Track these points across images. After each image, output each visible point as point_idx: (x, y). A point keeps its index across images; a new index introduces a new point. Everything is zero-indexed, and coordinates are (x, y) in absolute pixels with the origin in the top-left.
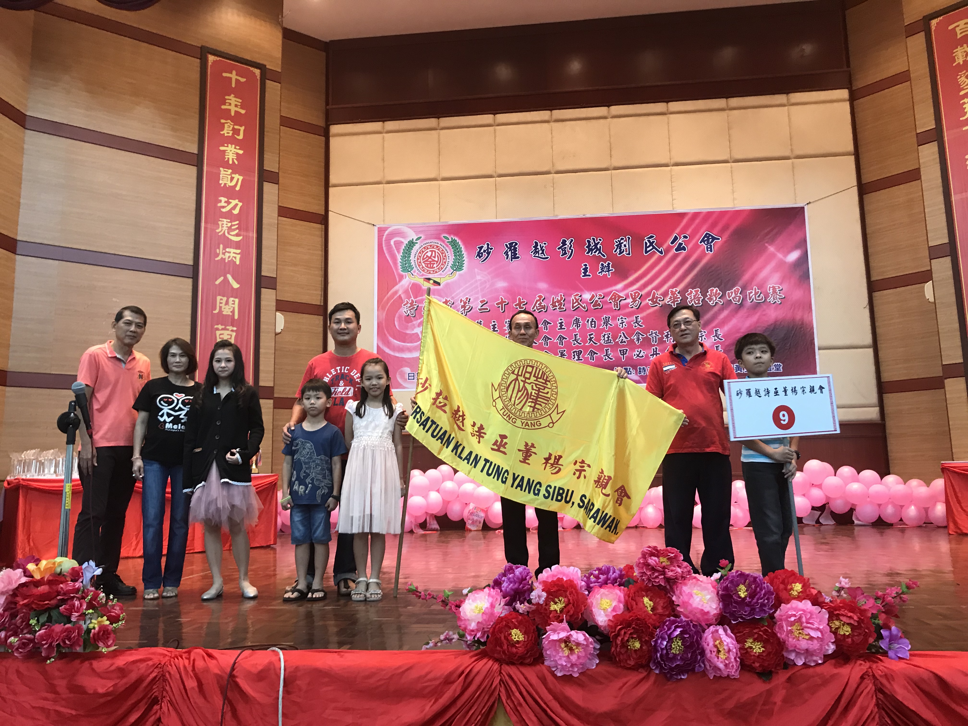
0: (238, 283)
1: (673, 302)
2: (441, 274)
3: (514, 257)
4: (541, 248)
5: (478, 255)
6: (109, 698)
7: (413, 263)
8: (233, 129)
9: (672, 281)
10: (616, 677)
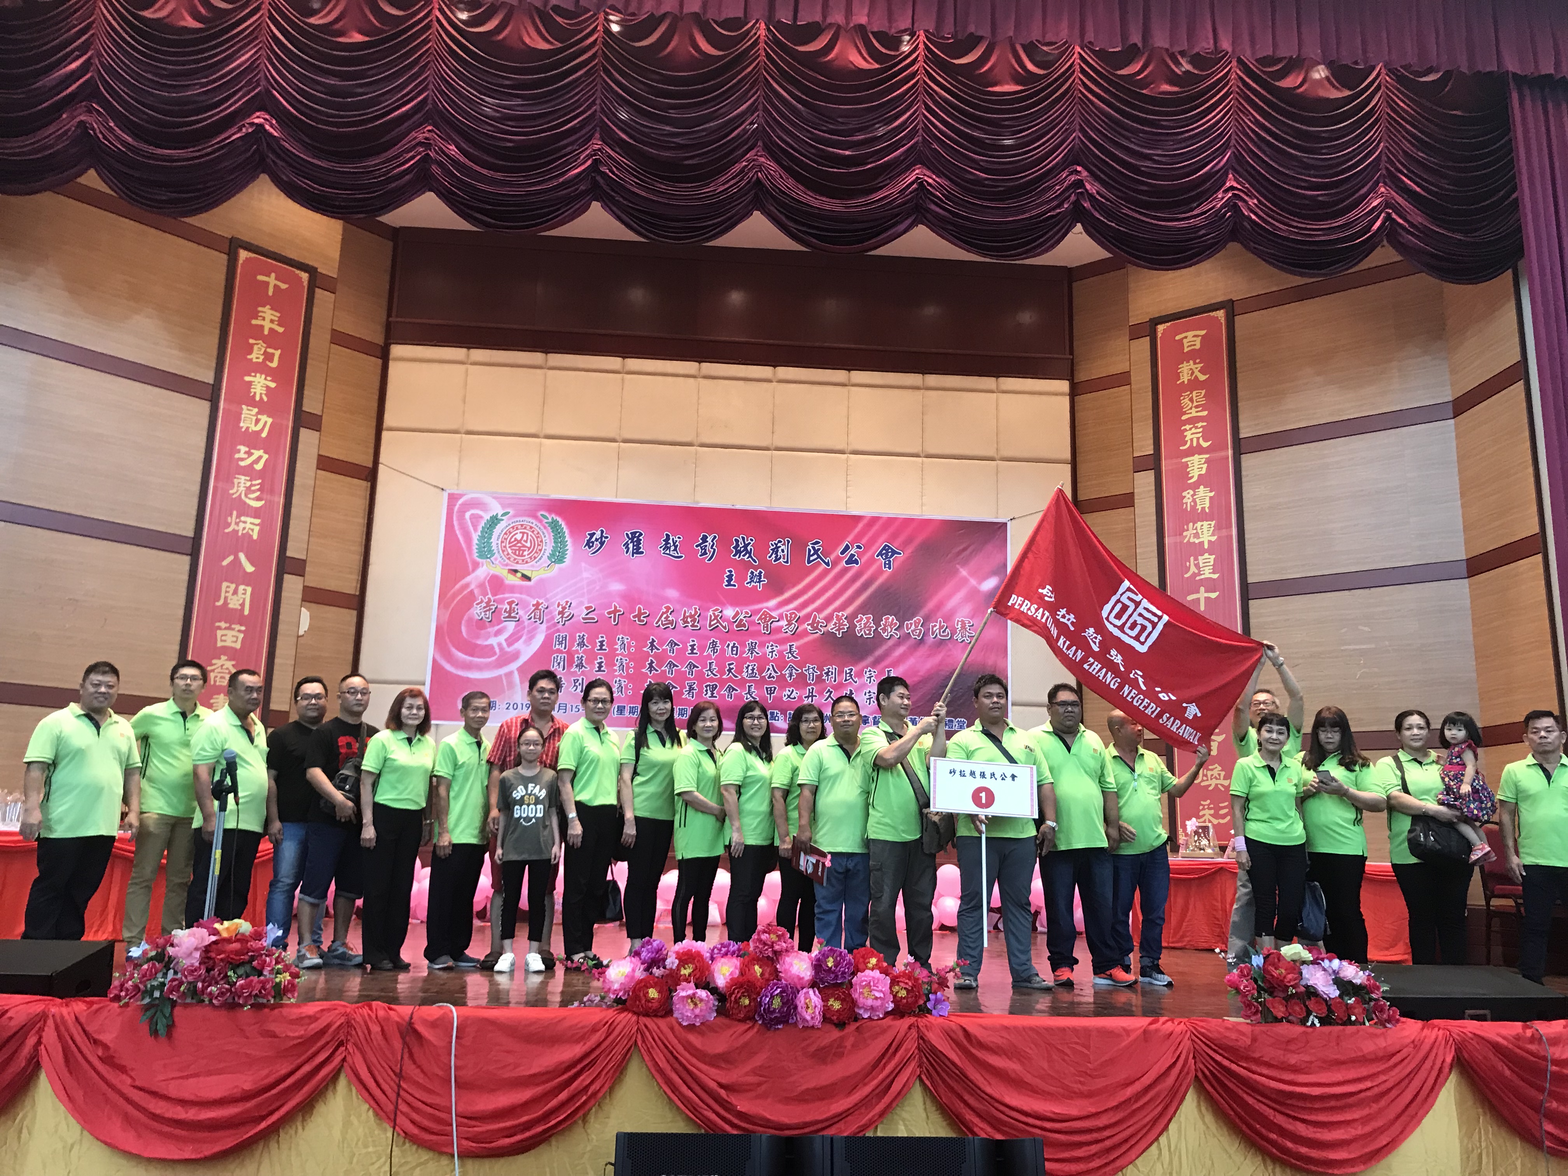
0: (252, 564)
1: (838, 630)
2: (532, 566)
3: (637, 551)
4: (674, 544)
5: (588, 544)
6: (299, 1041)
7: (494, 547)
8: (265, 353)
9: (837, 603)
10: (729, 1027)
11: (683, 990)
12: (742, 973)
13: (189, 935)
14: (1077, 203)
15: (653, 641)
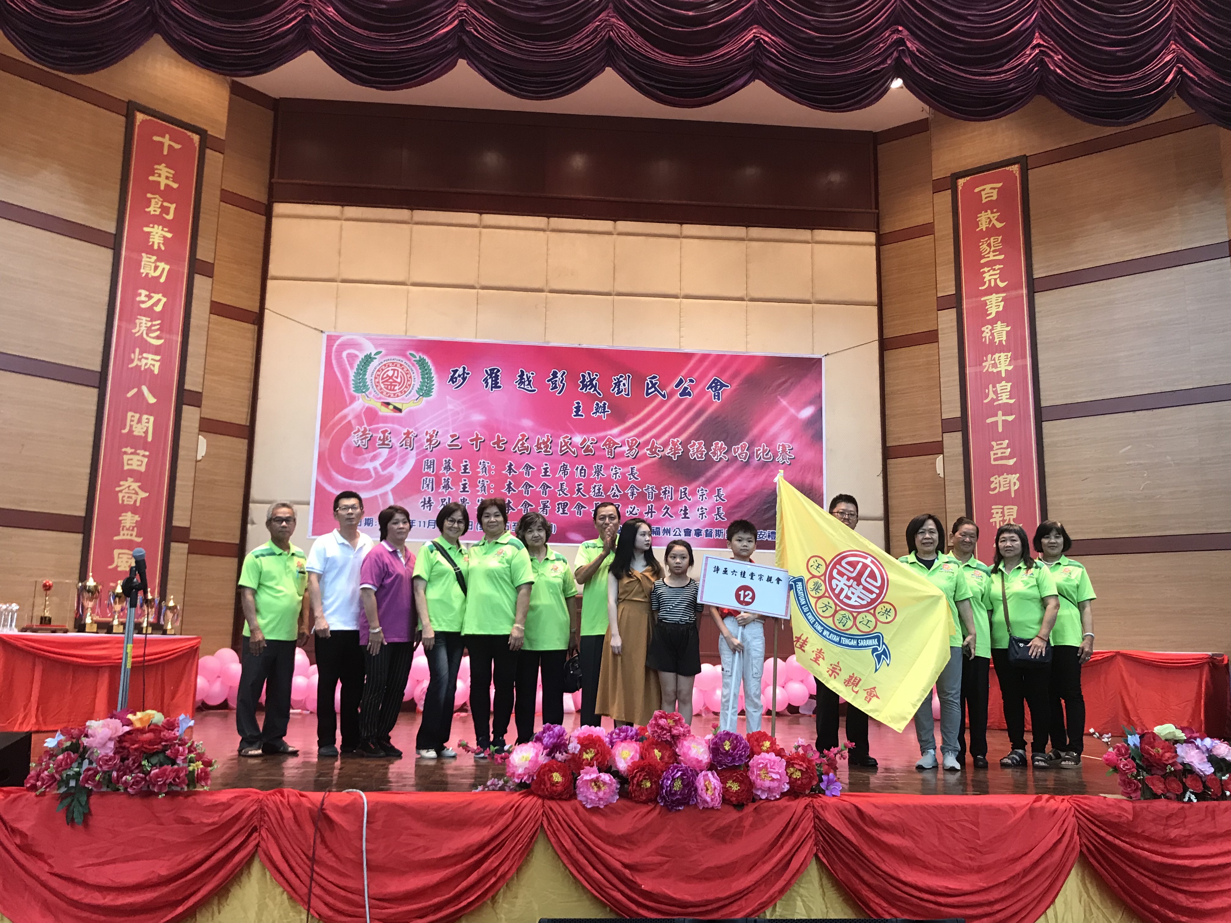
0: (154, 396)
1: (674, 454)
2: (403, 399)
3: (495, 385)
4: (528, 379)
5: (451, 380)
6: (213, 827)
7: (369, 383)
8: (162, 205)
9: (673, 431)
10: (632, 809)
11: (586, 773)
12: (642, 757)
13: (104, 726)
14: (898, 60)
15: (511, 465)
